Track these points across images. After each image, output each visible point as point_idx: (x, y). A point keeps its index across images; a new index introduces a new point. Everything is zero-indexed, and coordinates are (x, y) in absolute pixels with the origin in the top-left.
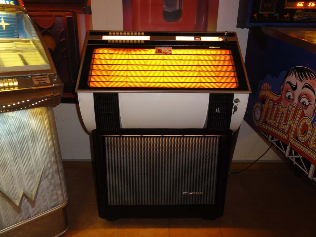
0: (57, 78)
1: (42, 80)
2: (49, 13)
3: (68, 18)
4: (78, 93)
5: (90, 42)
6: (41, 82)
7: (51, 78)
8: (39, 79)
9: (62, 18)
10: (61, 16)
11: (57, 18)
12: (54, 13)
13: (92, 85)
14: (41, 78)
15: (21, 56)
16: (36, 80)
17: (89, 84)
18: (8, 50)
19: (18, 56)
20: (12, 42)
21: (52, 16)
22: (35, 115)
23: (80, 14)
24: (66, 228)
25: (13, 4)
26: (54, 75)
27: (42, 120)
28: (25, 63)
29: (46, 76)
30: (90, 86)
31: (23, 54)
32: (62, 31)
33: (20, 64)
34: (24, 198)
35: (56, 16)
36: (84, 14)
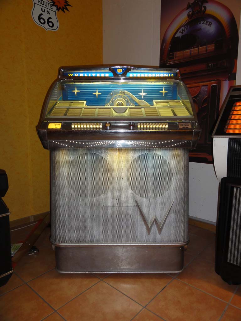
0: (197, 126)
1: (185, 126)
2: (197, 85)
3: (212, 86)
4: (214, 139)
5: (231, 97)
6: (185, 127)
7: (193, 125)
8: (183, 125)
9: (207, 87)
10: (207, 85)
11: (203, 88)
12: (201, 84)
13: (228, 131)
14: (185, 124)
15: (173, 111)
16: (181, 125)
17: (226, 131)
18: (164, 107)
19: (171, 111)
20: (168, 102)
21: (199, 86)
22: (174, 156)
23: (225, 81)
24: (181, 269)
25: (173, 76)
26: (196, 122)
27: (179, 162)
28: (175, 114)
29: (189, 123)
30: (227, 132)
31: (174, 109)
32: (205, 97)
33: (171, 115)
34: (155, 224)
35: (202, 86)
36: (228, 80)
